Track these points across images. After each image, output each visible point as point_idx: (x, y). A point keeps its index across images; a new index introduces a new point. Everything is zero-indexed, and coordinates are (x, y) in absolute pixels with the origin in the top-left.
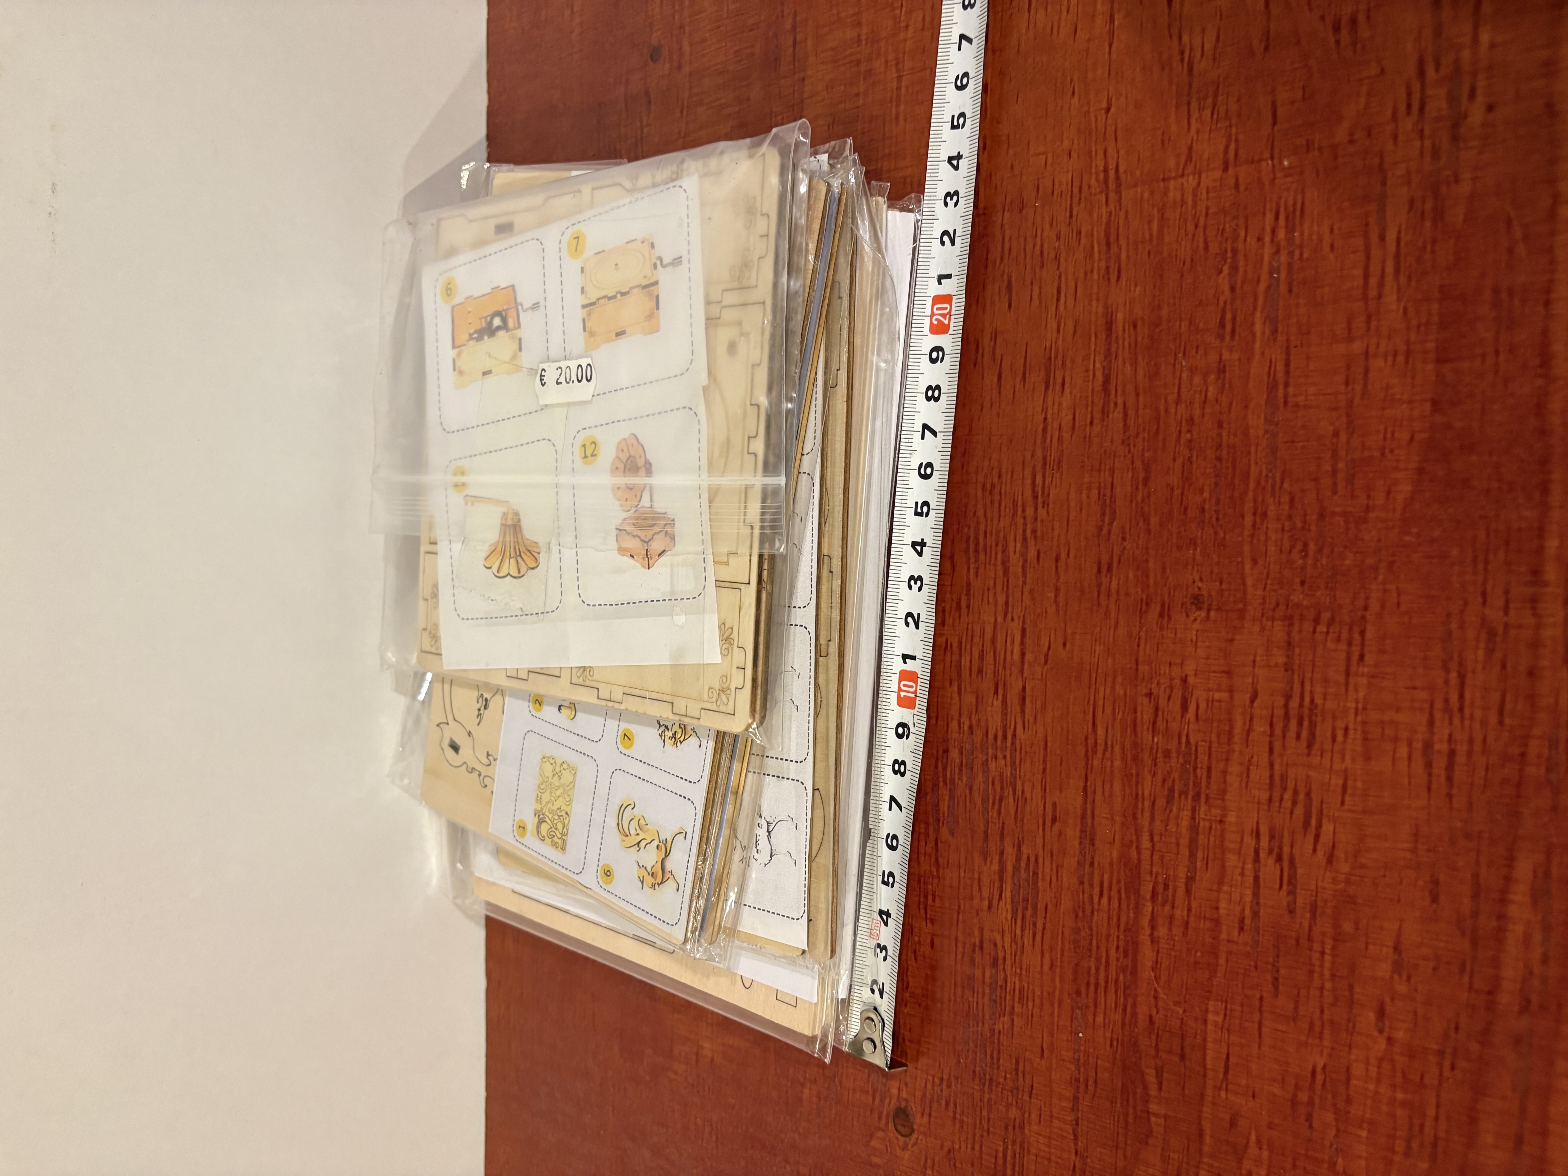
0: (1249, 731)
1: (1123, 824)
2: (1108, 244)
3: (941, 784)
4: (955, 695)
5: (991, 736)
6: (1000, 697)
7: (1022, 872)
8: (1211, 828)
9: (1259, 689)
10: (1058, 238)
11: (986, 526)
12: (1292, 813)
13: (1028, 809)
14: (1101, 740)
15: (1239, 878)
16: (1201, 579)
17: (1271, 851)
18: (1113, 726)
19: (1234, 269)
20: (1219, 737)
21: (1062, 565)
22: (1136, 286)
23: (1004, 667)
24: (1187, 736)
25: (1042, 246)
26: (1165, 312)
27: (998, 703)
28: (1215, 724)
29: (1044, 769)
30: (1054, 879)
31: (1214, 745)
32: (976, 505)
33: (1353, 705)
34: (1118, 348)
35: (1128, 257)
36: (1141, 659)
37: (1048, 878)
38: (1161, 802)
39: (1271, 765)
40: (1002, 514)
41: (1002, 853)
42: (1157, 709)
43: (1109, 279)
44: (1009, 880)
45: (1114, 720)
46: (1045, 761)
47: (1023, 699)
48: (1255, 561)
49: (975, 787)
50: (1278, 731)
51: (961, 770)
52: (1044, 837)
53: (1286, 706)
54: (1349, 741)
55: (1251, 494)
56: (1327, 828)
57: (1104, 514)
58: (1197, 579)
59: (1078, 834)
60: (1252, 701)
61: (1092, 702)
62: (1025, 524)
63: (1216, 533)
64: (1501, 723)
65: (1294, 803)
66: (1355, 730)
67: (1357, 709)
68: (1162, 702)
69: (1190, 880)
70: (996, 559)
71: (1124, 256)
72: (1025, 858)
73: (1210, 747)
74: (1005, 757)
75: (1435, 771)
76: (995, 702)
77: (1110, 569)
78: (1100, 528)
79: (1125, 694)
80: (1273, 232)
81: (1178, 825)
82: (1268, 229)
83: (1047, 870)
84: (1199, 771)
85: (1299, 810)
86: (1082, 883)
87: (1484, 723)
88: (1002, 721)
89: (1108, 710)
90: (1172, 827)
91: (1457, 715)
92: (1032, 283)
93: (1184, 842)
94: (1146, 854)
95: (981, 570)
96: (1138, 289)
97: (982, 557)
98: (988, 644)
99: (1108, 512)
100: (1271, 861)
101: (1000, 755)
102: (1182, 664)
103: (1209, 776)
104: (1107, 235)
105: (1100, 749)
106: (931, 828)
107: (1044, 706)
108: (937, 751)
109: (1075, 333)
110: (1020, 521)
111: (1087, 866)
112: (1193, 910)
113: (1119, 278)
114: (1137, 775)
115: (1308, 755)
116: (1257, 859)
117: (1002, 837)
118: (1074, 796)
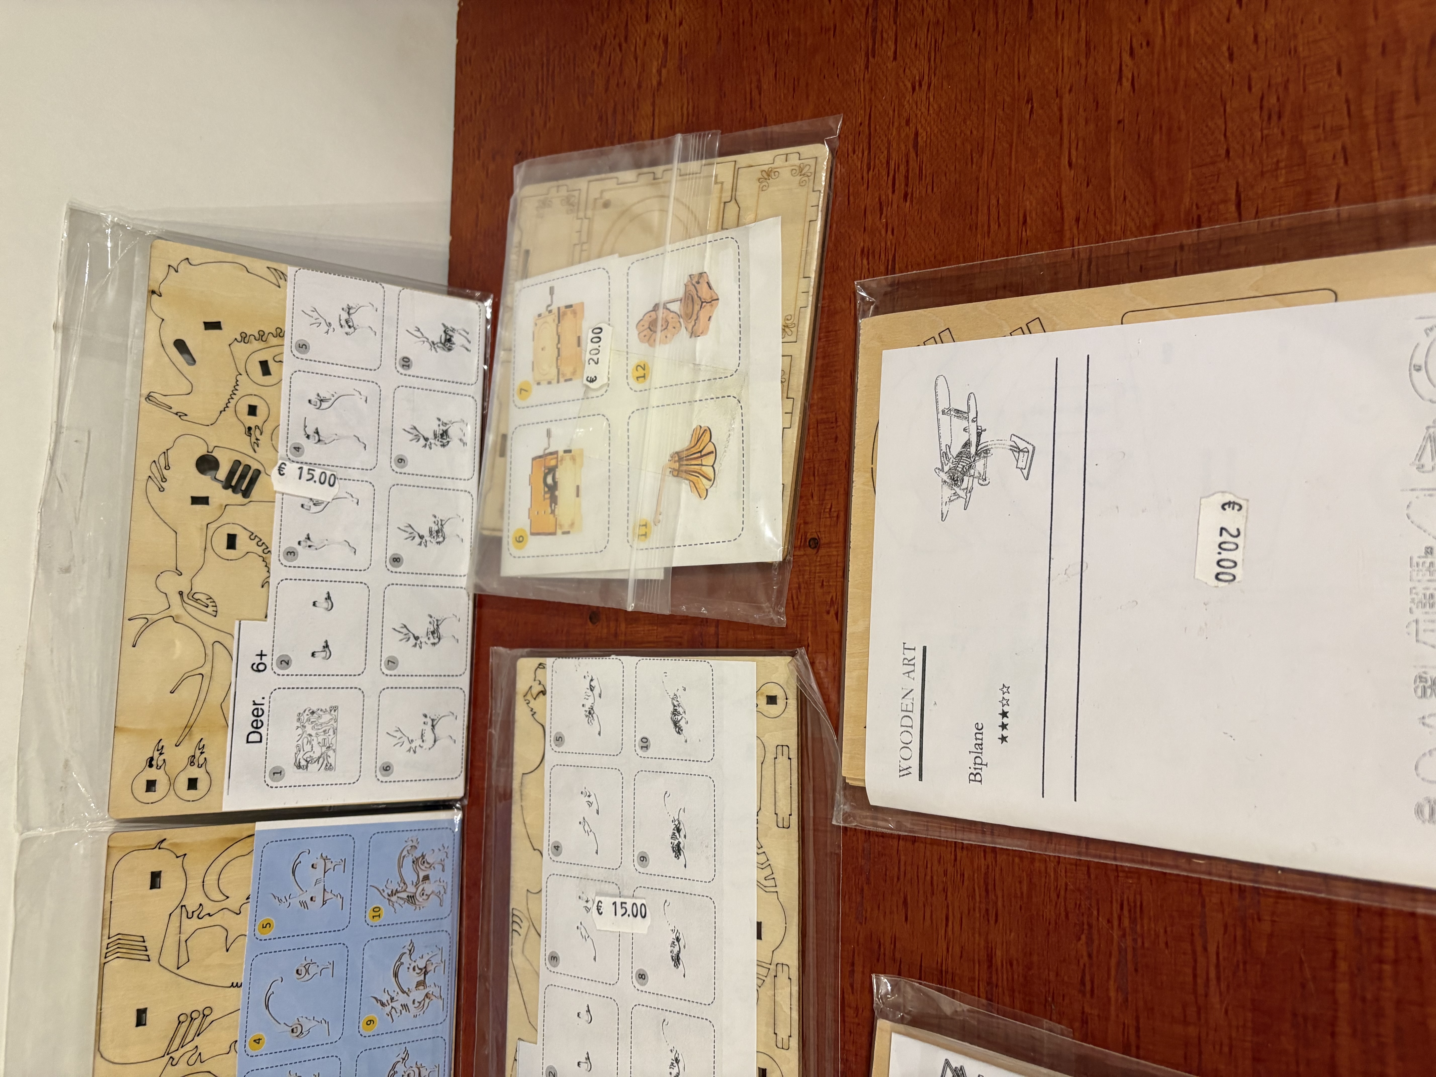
2: (987, 891)
10: (945, 874)
19: (1090, 940)
22: (1011, 932)
25: (932, 877)
26: (1035, 958)
34: (997, 979)
35: (1004, 906)
43: (988, 921)
71: (1000, 904)
80: (1120, 918)
82: (1115, 915)
92: (924, 906)
96: (1013, 934)
104: (986, 885)
109: (961, 957)
113: (996, 921)
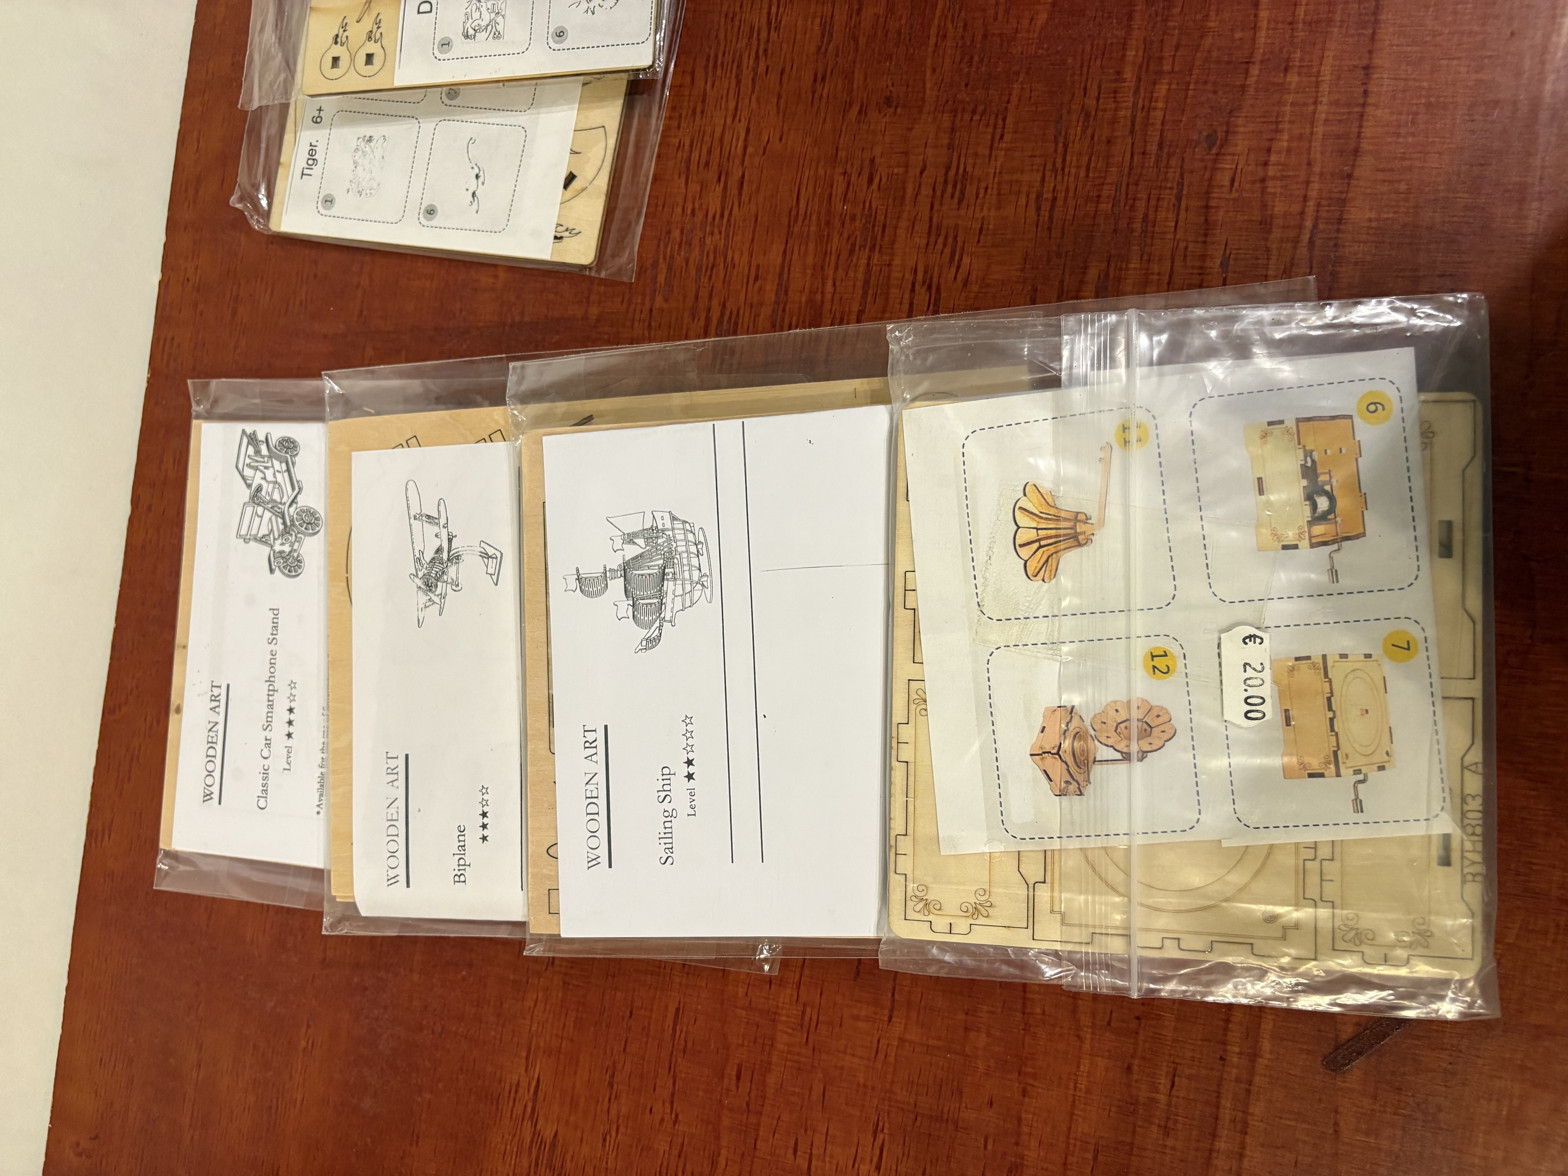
0: (917, 195)
1: (812, 275)
3: (661, 261)
4: (683, 185)
5: (710, 216)
6: (722, 185)
7: (725, 324)
8: (881, 270)
9: (928, 164)
11: (725, 47)
12: (942, 253)
13: (735, 272)
14: (802, 212)
15: (898, 306)
16: (893, 85)
17: (924, 283)
18: (813, 199)
20: (894, 201)
21: (785, 76)
23: (728, 160)
24: (870, 202)
27: (719, 189)
28: (892, 192)
29: (753, 239)
30: (751, 325)
31: (890, 207)
32: (718, 29)
33: (993, 171)
36: (840, 146)
37: (746, 327)
38: (844, 255)
39: (931, 218)
40: (740, 37)
41: (709, 310)
42: (849, 184)
45: (814, 194)
46: (754, 233)
47: (742, 184)
48: (934, 70)
49: (691, 260)
50: (938, 193)
51: (680, 247)
52: (746, 293)
53: (946, 174)
54: (988, 196)
55: (936, 22)
56: (966, 260)
57: (823, 37)
58: (890, 84)
59: (775, 288)
60: (921, 173)
61: (798, 183)
62: (759, 45)
63: (907, 50)
64: (1087, 176)
65: (945, 245)
66: (993, 188)
67: (995, 173)
68: (854, 178)
70: (731, 72)
72: (728, 313)
73: (887, 210)
74: (720, 233)
75: (1042, 213)
76: (717, 189)
77: (823, 79)
78: (820, 48)
79: (825, 174)
81: (856, 271)
83: (746, 320)
84: (876, 228)
85: (948, 250)
87: (1077, 177)
88: (721, 203)
89: (810, 188)
90: (851, 274)
91: (1060, 172)
93: (859, 284)
94: (828, 296)
95: (717, 83)
97: (719, 71)
98: (716, 142)
99: (826, 35)
100: (923, 290)
101: (716, 231)
102: (872, 149)
103: (883, 231)
105: (800, 218)
106: (648, 298)
107: (758, 189)
110: (754, 42)
111: (780, 312)
114: (828, 235)
115: (958, 209)
116: (913, 290)
117: (710, 297)
118: (775, 257)
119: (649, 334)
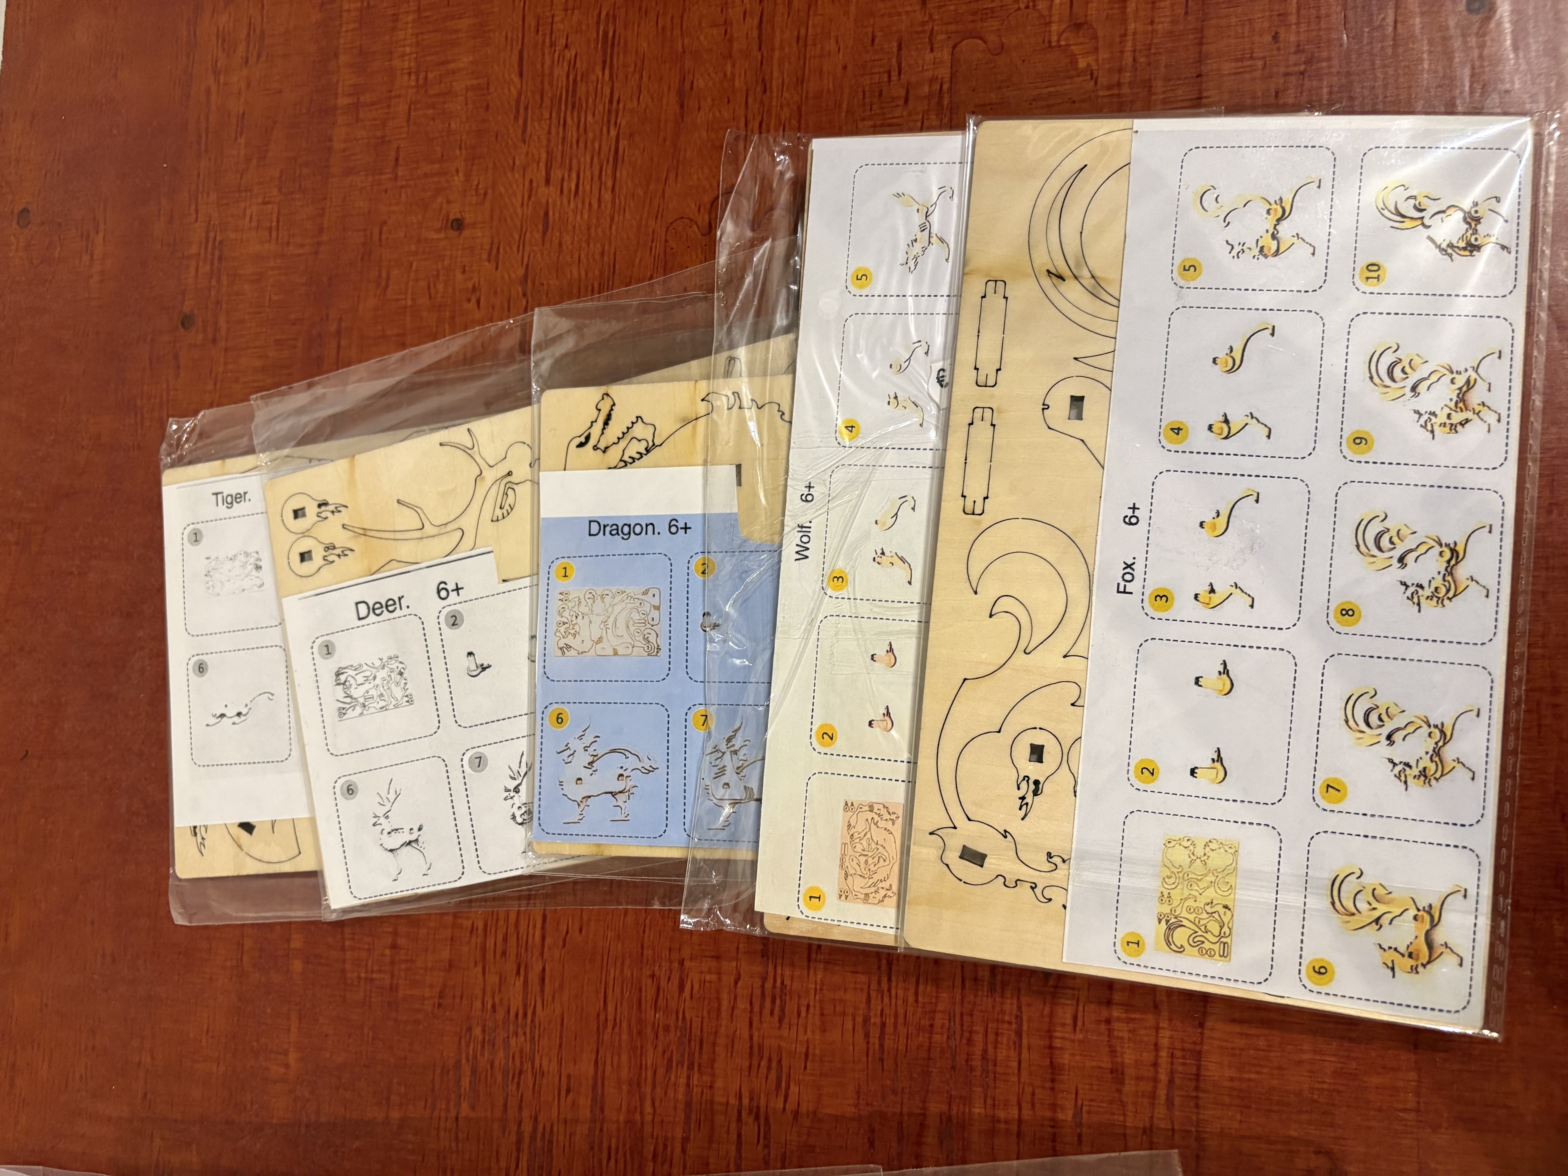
0: (733, 1008)
1: (629, 1092)
3: (464, 1061)
4: (480, 976)
5: (512, 1013)
6: (522, 978)
7: (538, 1141)
8: (702, 1093)
9: (742, 972)
12: (767, 1078)
13: (545, 1081)
14: (610, 1017)
15: (725, 1136)
17: (750, 1111)
18: (621, 1004)
20: (709, 1013)
23: (526, 950)
24: (684, 1012)
27: (519, 983)
28: (706, 1002)
29: (561, 1044)
30: (567, 1146)
31: (706, 1020)
33: (813, 986)
36: (645, 945)
37: (562, 1145)
38: (661, 1072)
39: (751, 1037)
41: (520, 1124)
42: (659, 989)
44: (526, 1151)
45: (622, 999)
46: (561, 1037)
47: (543, 980)
49: (497, 1063)
50: (756, 1008)
51: (483, 1047)
52: (559, 1107)
53: (763, 986)
54: (810, 1016)
56: (794, 1089)
59: (589, 1103)
60: (736, 983)
61: (603, 982)
64: (916, 1001)
65: (769, 1068)
66: (815, 1007)
67: (816, 989)
68: (663, 983)
69: (685, 1140)
72: (540, 1128)
73: (702, 1023)
74: (525, 1034)
75: (872, 1040)
79: (632, 975)
81: (675, 1091)
83: (561, 1138)
84: (693, 1043)
85: (773, 1075)
86: (592, 1148)
87: (905, 1001)
88: (523, 998)
89: (618, 990)
90: (671, 1093)
91: (886, 994)
93: (681, 1106)
94: (648, 1118)
98: (512, 929)
100: (751, 1120)
101: (520, 1031)
102: (680, 949)
103: (701, 1048)
105: (610, 1025)
106: (452, 1104)
107: (561, 986)
108: (461, 1030)
111: (597, 1132)
112: (688, 1167)
114: (642, 1047)
115: (780, 1028)
116: (739, 1119)
117: (520, 1108)
118: (586, 1067)
119: (457, 1146)
